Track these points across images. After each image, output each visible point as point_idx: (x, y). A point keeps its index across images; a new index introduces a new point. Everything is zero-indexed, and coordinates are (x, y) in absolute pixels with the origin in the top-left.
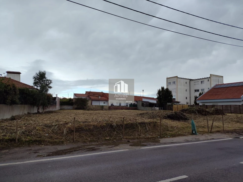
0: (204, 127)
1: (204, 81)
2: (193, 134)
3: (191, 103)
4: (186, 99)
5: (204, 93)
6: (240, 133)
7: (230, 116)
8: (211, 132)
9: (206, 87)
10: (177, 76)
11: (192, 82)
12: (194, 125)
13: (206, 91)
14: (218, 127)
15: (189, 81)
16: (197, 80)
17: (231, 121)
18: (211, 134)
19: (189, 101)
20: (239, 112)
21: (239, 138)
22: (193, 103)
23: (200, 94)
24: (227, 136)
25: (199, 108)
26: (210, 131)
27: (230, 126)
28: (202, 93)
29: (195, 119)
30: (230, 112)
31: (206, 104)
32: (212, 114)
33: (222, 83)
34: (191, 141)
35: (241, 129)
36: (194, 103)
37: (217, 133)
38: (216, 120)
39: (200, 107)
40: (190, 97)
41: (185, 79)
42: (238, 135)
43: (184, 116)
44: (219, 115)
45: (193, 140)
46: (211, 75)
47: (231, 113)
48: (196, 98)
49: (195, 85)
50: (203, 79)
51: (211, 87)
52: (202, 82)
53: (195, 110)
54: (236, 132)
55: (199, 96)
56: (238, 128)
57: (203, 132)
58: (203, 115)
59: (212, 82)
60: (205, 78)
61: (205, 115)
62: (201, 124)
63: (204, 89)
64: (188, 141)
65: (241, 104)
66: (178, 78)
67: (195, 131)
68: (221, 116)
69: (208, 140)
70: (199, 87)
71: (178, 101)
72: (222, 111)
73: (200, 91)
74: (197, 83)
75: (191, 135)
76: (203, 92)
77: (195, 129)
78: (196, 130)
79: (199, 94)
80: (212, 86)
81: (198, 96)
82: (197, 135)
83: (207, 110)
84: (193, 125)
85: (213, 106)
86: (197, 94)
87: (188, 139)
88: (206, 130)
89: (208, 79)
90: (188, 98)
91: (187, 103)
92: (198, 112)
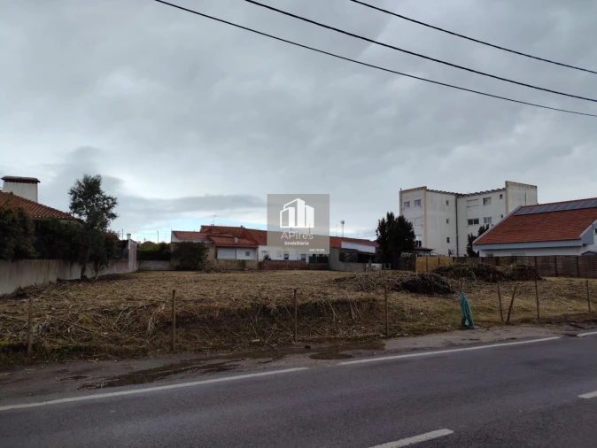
0: (490, 311)
1: (490, 198)
2: (463, 327)
3: (460, 253)
4: (448, 241)
5: (490, 228)
6: (579, 325)
7: (555, 283)
8: (508, 323)
9: (496, 213)
10: (425, 187)
11: (461, 201)
12: (467, 305)
13: (496, 221)
14: (525, 310)
15: (453, 197)
16: (473, 195)
17: (557, 294)
18: (508, 327)
19: (455, 248)
20: (575, 273)
21: (575, 336)
22: (463, 252)
23: (482, 231)
24: (547, 333)
25: (479, 265)
26: (505, 320)
27: (553, 307)
28: (485, 228)
29: (469, 291)
30: (554, 272)
31: (496, 255)
32: (511, 278)
33: (535, 204)
34: (461, 346)
35: (580, 314)
36: (466, 253)
37: (523, 325)
38: (520, 293)
39: (480, 262)
40: (457, 238)
41: (445, 193)
42: (573, 328)
43: (444, 283)
44: (528, 280)
45: (464, 342)
46: (506, 182)
47: (557, 275)
48: (471, 239)
49: (469, 207)
50: (488, 192)
51: (507, 212)
52: (485, 200)
53: (470, 269)
54: (568, 322)
55: (480, 235)
56: (574, 313)
57: (489, 322)
58: (488, 281)
59: (510, 201)
60: (493, 191)
61: (494, 281)
62: (484, 304)
63: (490, 218)
64: (452, 345)
65: (579, 253)
66: (428, 190)
67: (470, 321)
68: (531, 283)
69: (501, 341)
70: (479, 212)
71: (429, 247)
72: (534, 271)
73: (482, 223)
74: (472, 203)
75: (460, 329)
76: (488, 226)
77: (469, 316)
78: (473, 318)
79: (478, 229)
80: (511, 210)
81: (476, 234)
82: (475, 331)
83: (499, 268)
84: (464, 305)
85: (513, 259)
86: (474, 230)
87: (451, 340)
88: (496, 317)
89: (502, 193)
90: (453, 240)
91: (450, 253)
92: (477, 274)
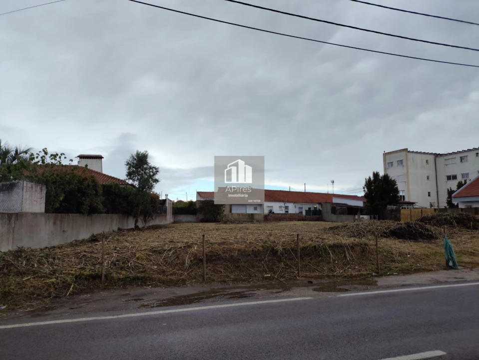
0: (473, 254)
1: (467, 156)
2: (448, 267)
3: (440, 205)
4: (429, 195)
5: (468, 182)
9: (473, 170)
10: (407, 149)
11: (439, 160)
12: (450, 248)
13: (473, 177)
15: (433, 157)
16: (450, 154)
19: (436, 201)
22: (443, 204)
23: (460, 185)
25: (459, 214)
28: (463, 182)
29: (451, 236)
31: (474, 206)
34: (446, 283)
36: (446, 205)
39: (460, 212)
40: (437, 192)
41: (424, 153)
43: (428, 230)
45: (449, 280)
48: (450, 193)
49: (447, 165)
50: (464, 151)
52: (461, 159)
53: (451, 218)
55: (459, 188)
57: (472, 263)
58: (469, 228)
60: (469, 150)
61: (475, 228)
62: (466, 247)
63: (467, 175)
64: (438, 282)
66: (409, 152)
67: (454, 262)
70: (457, 169)
71: (412, 201)
73: (459, 179)
74: (450, 162)
75: (445, 269)
76: (465, 181)
77: (452, 258)
78: (456, 260)
79: (457, 184)
81: (454, 188)
82: (459, 271)
84: (448, 249)
86: (453, 185)
87: (437, 278)
89: (477, 152)
90: (434, 194)
91: (431, 206)
92: (458, 223)
